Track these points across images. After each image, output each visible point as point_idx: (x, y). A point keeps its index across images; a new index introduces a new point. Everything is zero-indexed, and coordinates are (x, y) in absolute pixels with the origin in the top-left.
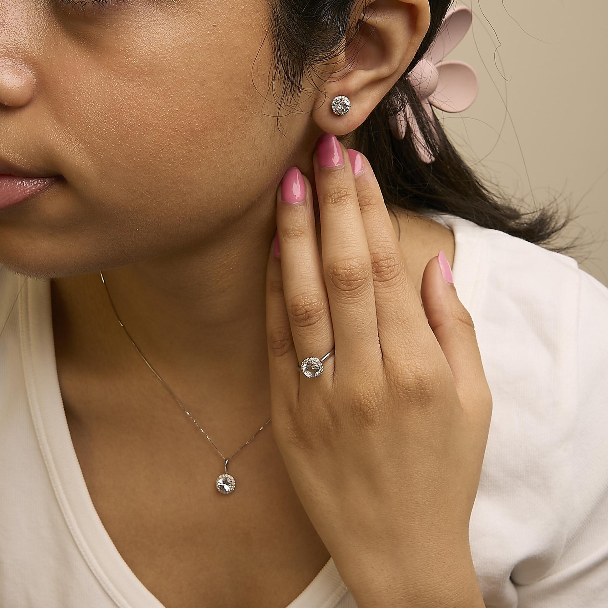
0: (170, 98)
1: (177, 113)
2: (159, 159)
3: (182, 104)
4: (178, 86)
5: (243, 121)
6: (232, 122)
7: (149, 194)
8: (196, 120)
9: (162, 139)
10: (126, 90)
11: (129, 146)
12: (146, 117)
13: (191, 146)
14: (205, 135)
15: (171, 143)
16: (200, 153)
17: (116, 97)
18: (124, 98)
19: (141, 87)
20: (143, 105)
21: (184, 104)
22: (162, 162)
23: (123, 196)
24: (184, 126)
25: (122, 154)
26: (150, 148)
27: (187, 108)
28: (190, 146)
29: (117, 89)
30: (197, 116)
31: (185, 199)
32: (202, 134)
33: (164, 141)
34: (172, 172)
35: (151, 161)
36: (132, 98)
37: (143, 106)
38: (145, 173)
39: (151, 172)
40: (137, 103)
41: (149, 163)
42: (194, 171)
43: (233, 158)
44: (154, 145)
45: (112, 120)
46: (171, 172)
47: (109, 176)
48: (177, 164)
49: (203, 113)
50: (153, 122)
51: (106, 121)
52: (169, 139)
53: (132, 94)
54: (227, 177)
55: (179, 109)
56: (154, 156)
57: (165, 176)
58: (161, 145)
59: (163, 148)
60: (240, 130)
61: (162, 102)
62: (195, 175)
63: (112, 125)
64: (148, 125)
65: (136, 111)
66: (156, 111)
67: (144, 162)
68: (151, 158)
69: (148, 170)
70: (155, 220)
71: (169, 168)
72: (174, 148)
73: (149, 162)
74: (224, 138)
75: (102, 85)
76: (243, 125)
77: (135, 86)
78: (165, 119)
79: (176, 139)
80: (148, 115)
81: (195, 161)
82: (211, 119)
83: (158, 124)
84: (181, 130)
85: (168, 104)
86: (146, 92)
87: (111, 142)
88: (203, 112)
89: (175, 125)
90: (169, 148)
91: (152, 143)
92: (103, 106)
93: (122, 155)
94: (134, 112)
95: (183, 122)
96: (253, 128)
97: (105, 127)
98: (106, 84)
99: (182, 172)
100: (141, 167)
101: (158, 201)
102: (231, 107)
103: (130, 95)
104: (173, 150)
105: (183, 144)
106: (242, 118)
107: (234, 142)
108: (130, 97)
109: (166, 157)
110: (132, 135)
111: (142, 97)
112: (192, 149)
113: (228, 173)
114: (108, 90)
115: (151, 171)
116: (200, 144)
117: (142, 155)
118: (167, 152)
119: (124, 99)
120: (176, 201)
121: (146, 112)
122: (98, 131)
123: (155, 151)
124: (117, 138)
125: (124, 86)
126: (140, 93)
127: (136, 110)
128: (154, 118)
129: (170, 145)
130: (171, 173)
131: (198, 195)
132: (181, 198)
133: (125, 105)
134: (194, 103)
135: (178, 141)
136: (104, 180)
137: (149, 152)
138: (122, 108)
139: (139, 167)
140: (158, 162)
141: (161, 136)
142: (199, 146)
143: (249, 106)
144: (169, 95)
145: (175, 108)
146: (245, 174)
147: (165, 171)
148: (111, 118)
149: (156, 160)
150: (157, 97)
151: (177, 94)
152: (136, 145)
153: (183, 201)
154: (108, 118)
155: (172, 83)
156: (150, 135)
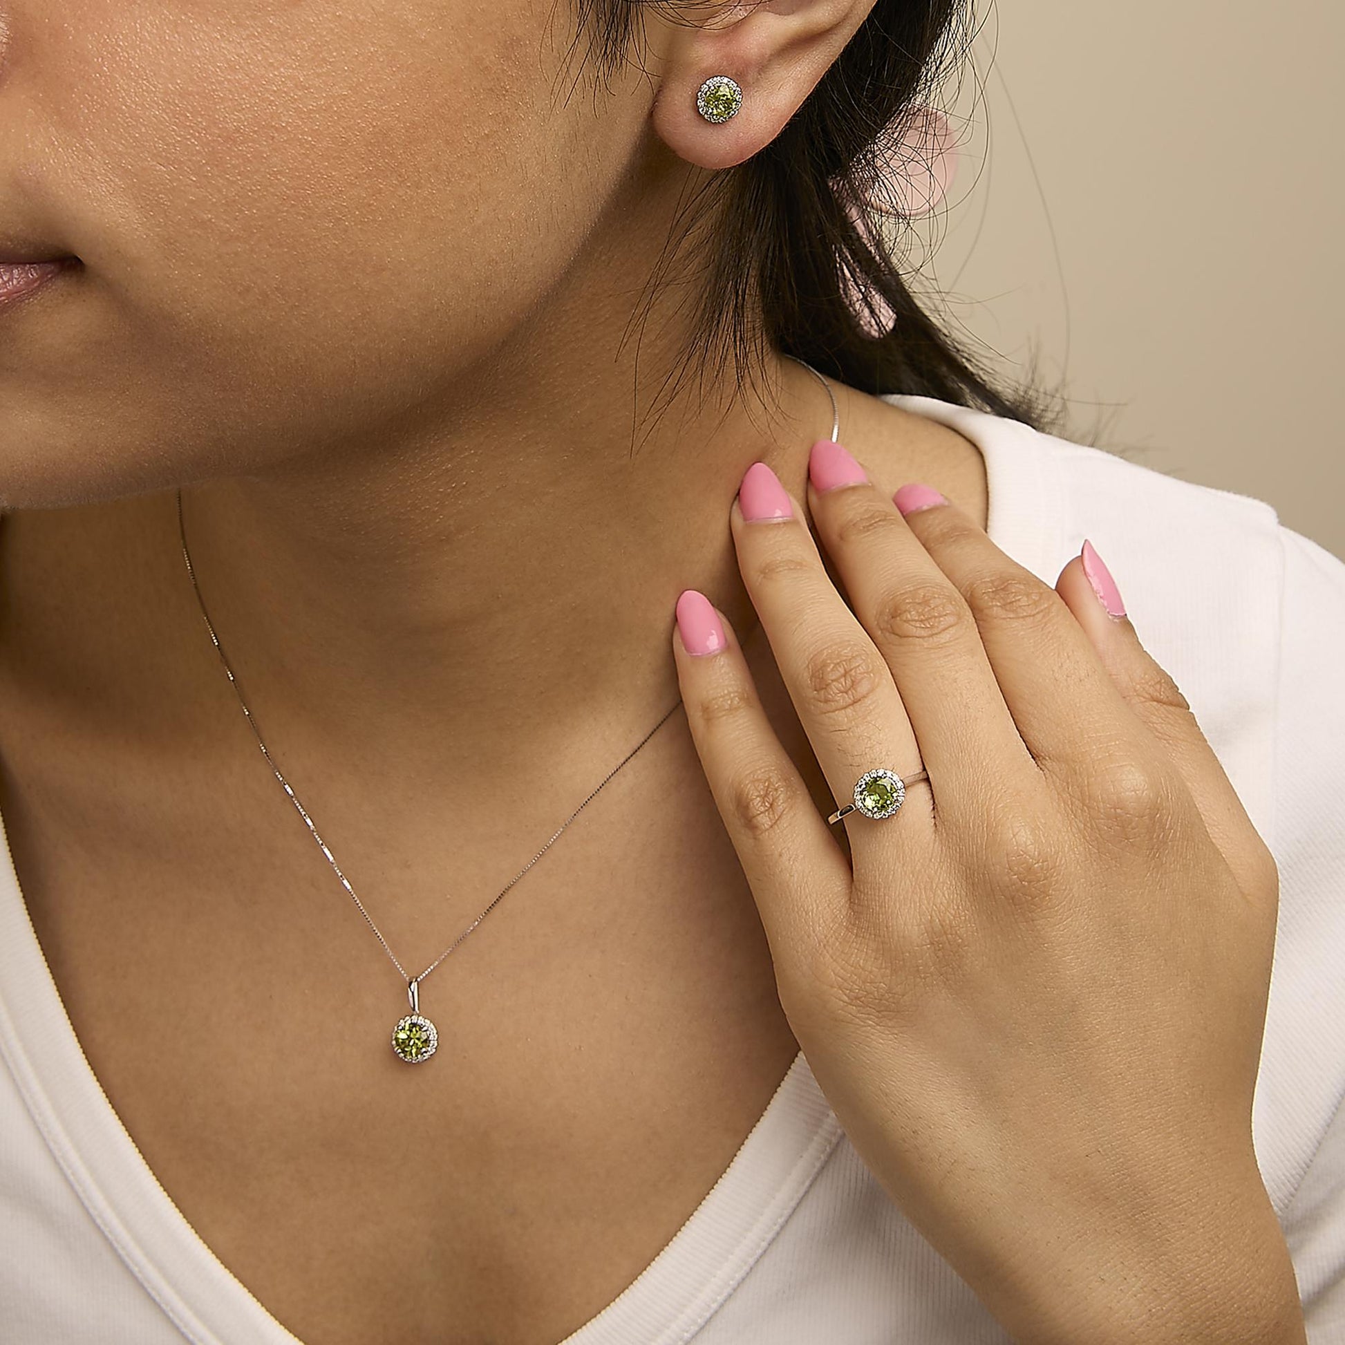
0: (329, 67)
1: (344, 100)
2: (304, 212)
3: (355, 80)
4: (346, 36)
5: (500, 123)
6: (474, 123)
7: (282, 295)
8: (390, 119)
9: (310, 162)
10: (223, 48)
11: (231, 178)
12: (272, 110)
13: (379, 180)
14: (411, 154)
15: (330, 171)
16: (400, 196)
17: (199, 66)
18: (218, 67)
19: (259, 39)
20: (264, 83)
21: (361, 80)
22: (310, 217)
23: (221, 300)
24: (362, 131)
25: (215, 198)
26: (283, 184)
27: (368, 88)
28: (377, 180)
29: (203, 47)
30: (392, 108)
31: (368, 310)
32: (404, 152)
33: (315, 167)
34: (337, 243)
35: (285, 214)
36: (237, 67)
37: (264, 84)
38: (270, 245)
39: (285, 241)
40: (250, 78)
41: (279, 220)
42: (387, 241)
43: (477, 210)
44: (291, 177)
45: (190, 118)
46: (334, 241)
47: (185, 251)
48: (347, 223)
49: (406, 101)
50: (287, 123)
51: (177, 121)
52: (327, 164)
53: (237, 58)
54: (465, 258)
55: (350, 92)
56: (293, 202)
57: (320, 251)
58: (307, 178)
59: (313, 184)
60: (492, 143)
61: (308, 75)
62: (391, 249)
63: (191, 131)
64: (276, 129)
65: (246, 96)
66: (296, 97)
67: (269, 217)
68: (286, 209)
69: (279, 237)
70: (297, 361)
71: (328, 233)
72: (338, 185)
73: (280, 217)
74: (454, 162)
75: (167, 38)
76: (500, 133)
77: (243, 39)
78: (317, 116)
79: (342, 163)
80: (276, 105)
81: (390, 216)
82: (424, 116)
83: (299, 126)
84: (355, 141)
85: (323, 81)
86: (272, 52)
87: (188, 170)
88: (407, 99)
89: (341, 129)
90: (328, 184)
91: (287, 171)
92: (170, 85)
93: (214, 200)
94: (244, 99)
95: (359, 121)
96: (522, 139)
97: (175, 136)
98: (176, 36)
99: (359, 243)
100: (262, 229)
101: (303, 315)
102: (471, 89)
103: (233, 59)
104: (338, 188)
105: (359, 174)
106: (497, 115)
107: (479, 172)
108: (232, 64)
109: (320, 206)
110: (239, 152)
111: (262, 64)
112: (381, 186)
113: (467, 247)
114: (181, 48)
115: (285, 239)
116: (400, 176)
117: (264, 200)
118: (322, 194)
119: (218, 70)
120: (346, 314)
121: (272, 98)
122: (157, 145)
123: (295, 192)
124: (204, 161)
125: (218, 39)
126: (256, 56)
127: (248, 94)
128: (291, 113)
129: (328, 176)
130: (334, 244)
131: (397, 300)
132: (357, 307)
133: (220, 83)
134: (385, 77)
135: (348, 169)
136: (174, 261)
137: (281, 194)
138: (214, 91)
139: (256, 229)
140: (302, 218)
141: (307, 156)
142: (398, 181)
143: (510, 88)
144: (324, 59)
145: (340, 88)
146: (505, 251)
147: (319, 239)
148: (188, 115)
149: (298, 214)
150: (297, 64)
151: (343, 55)
152: (248, 178)
153: (362, 314)
154: (182, 115)
155: (332, 29)
156: (283, 153)
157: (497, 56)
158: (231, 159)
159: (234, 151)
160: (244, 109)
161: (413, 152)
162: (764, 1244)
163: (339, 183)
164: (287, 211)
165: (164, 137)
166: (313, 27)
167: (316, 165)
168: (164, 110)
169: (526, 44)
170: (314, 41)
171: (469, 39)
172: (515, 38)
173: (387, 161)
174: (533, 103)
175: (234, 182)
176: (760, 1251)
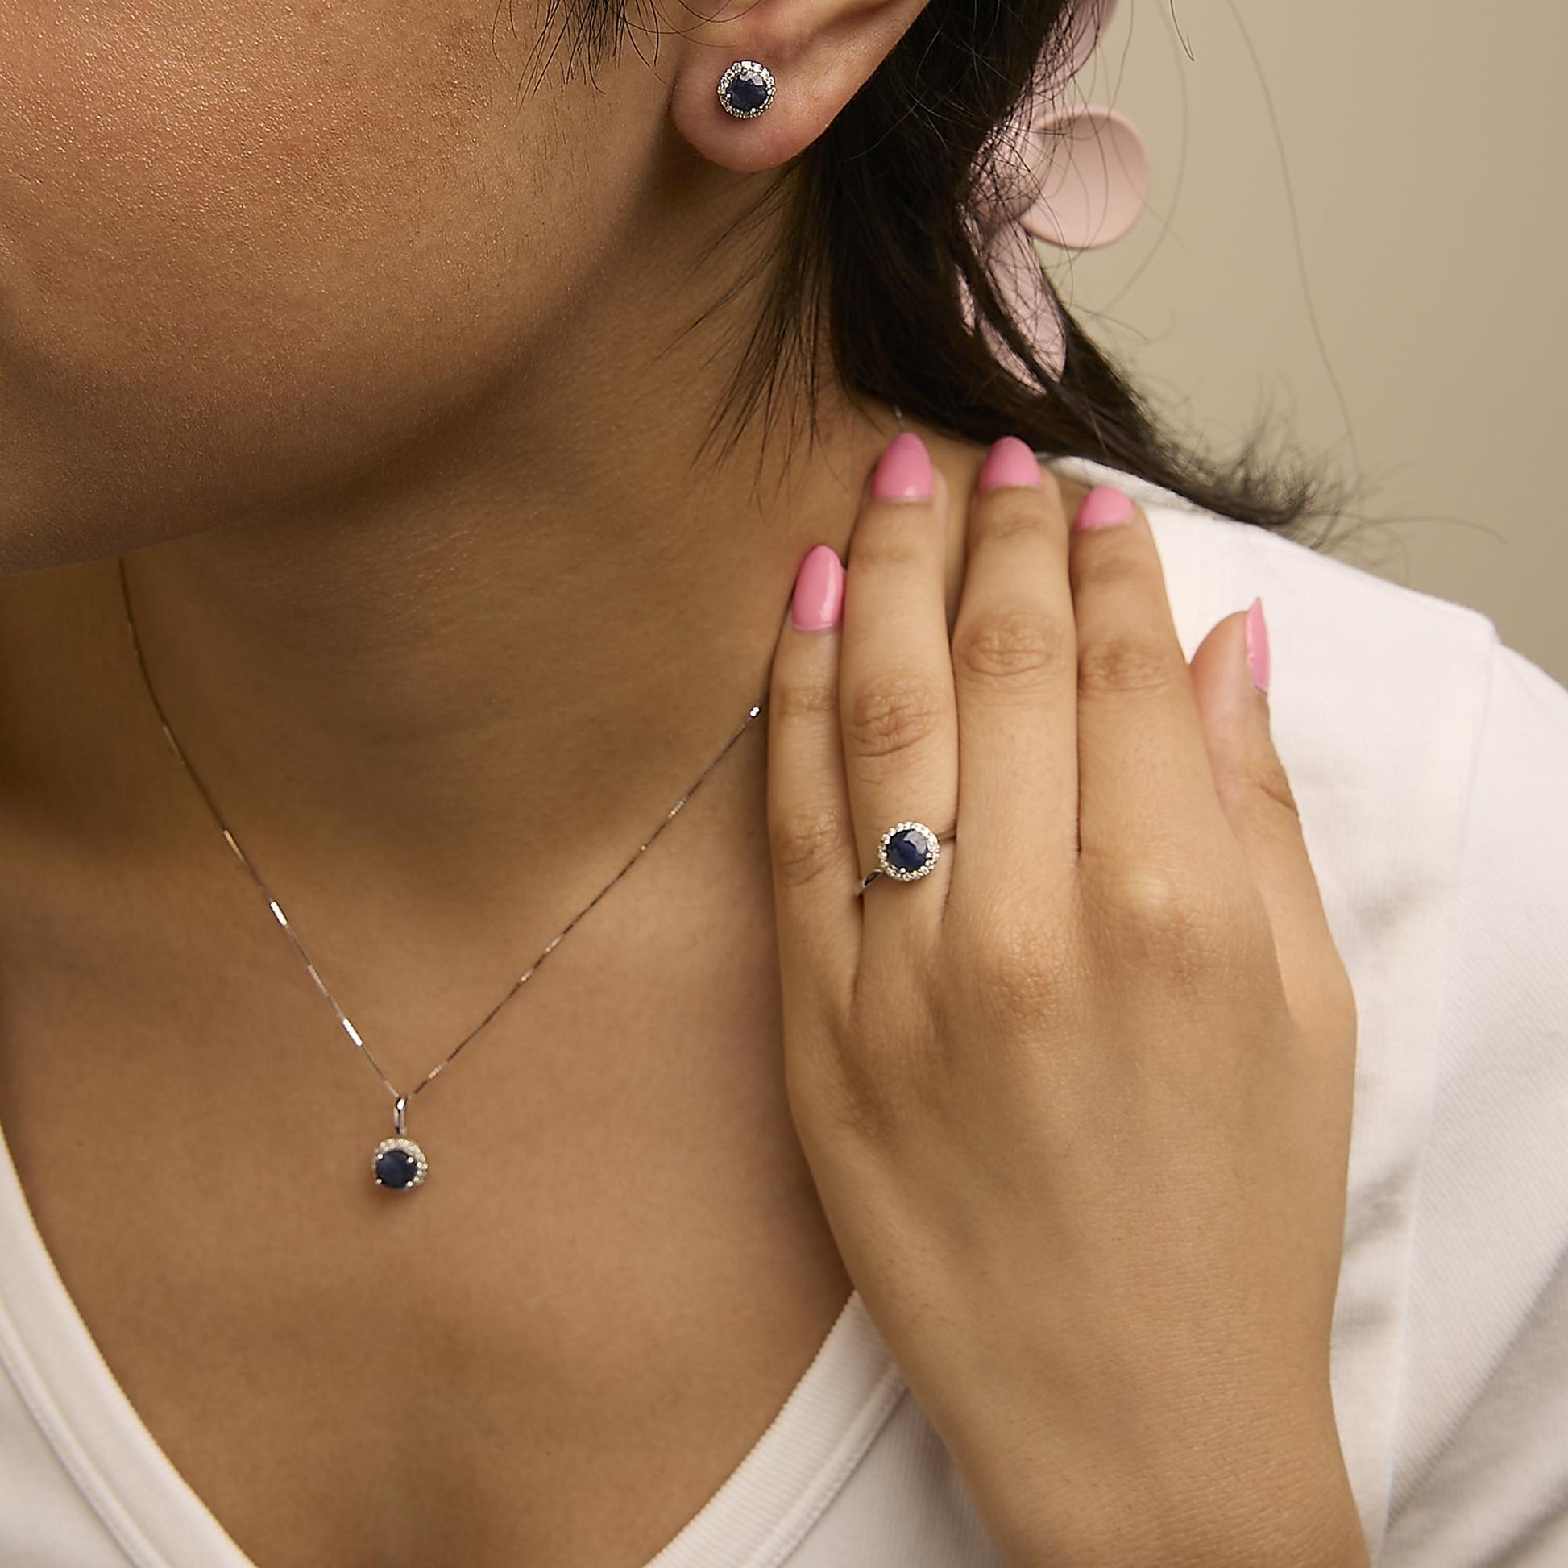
0: (222, 58)
1: (243, 99)
2: (197, 235)
3: (256, 74)
4: (243, 22)
5: (446, 126)
6: (412, 127)
7: (178, 335)
8: (300, 122)
9: (203, 175)
10: (92, 33)
11: (107, 195)
12: (153, 111)
13: (290, 196)
14: (329, 164)
15: (228, 185)
16: (316, 216)
17: (64, 56)
18: (88, 58)
19: (136, 24)
20: (143, 77)
21: (263, 75)
22: (206, 242)
23: (105, 342)
24: (266, 137)
25: (90, 219)
26: (171, 201)
27: (272, 85)
28: (286, 196)
29: (69, 33)
30: (303, 109)
31: (283, 352)
32: (320, 162)
33: (208, 180)
34: (239, 272)
35: (174, 238)
36: (110, 58)
37: (143, 79)
38: (159, 276)
39: (176, 270)
40: (126, 71)
41: (168, 245)
42: (303, 269)
43: (418, 232)
44: (180, 193)
45: (56, 120)
46: (235, 270)
47: (60, 281)
48: (251, 248)
49: (320, 101)
50: (173, 127)
51: (40, 124)
52: (223, 176)
53: (110, 46)
54: (404, 289)
55: (249, 89)
56: (184, 224)
57: (218, 282)
58: (199, 193)
59: (207, 201)
60: (437, 151)
61: (197, 68)
62: (308, 279)
63: (57, 137)
64: (160, 135)
65: (122, 93)
66: (182, 95)
67: (156, 242)
68: (175, 231)
69: (169, 265)
70: (200, 413)
71: (228, 260)
72: (238, 202)
73: (169, 242)
74: (387, 174)
75: (27, 22)
76: (446, 138)
77: (117, 24)
78: (210, 118)
79: (243, 176)
80: (158, 105)
81: (304, 239)
82: (345, 119)
83: (189, 131)
84: (257, 148)
85: (216, 75)
86: (152, 39)
87: (57, 185)
88: (322, 98)
89: (240, 134)
90: (226, 201)
91: (175, 186)
92: (31, 81)
93: (89, 221)
94: (118, 97)
95: (262, 125)
96: (478, 145)
97: (39, 143)
98: (37, 18)
99: (267, 272)
100: (148, 256)
101: (204, 359)
102: (406, 85)
103: (105, 48)
104: (238, 206)
105: (264, 189)
106: (442, 116)
107: (420, 186)
108: (104, 54)
109: (217, 228)
110: (115, 163)
111: (140, 54)
112: (292, 203)
113: (406, 277)
114: (42, 34)
115: (176, 267)
116: (315, 191)
117: (148, 220)
118: (219, 213)
119: (87, 62)
120: (256, 356)
121: (153, 96)
122: (18, 154)
123: (185, 211)
124: (74, 174)
125: (86, 22)
126: (132, 44)
127: (124, 92)
128: (177, 114)
129: (226, 192)
130: (236, 273)
131: (320, 341)
132: (269, 348)
133: (89, 77)
134: (293, 71)
135: (249, 182)
136: (48, 294)
137: (168, 213)
138: (82, 87)
139: (141, 256)
140: (195, 243)
141: (198, 167)
142: (313, 197)
143: (459, 83)
144: (217, 49)
145: (237, 84)
146: (459, 280)
147: (218, 268)
148: (53, 117)
149: (191, 237)
150: (184, 54)
151: (240, 45)
152: (128, 194)
153: (276, 357)
154: (44, 116)
155: (226, 14)
156: (168, 163)
157: (440, 44)
158: (105, 173)
159: (109, 162)
160: (118, 109)
161: (332, 162)
162: (816, 1514)
163: (240, 199)
164: (177, 235)
165: (25, 144)
166: (202, 10)
167: (210, 178)
168: (24, 112)
169: (478, 30)
170: (204, 27)
171: (401, 24)
172: (463, 22)
173: (298, 172)
174: (491, 101)
175: (112, 200)
176: (810, 1522)
